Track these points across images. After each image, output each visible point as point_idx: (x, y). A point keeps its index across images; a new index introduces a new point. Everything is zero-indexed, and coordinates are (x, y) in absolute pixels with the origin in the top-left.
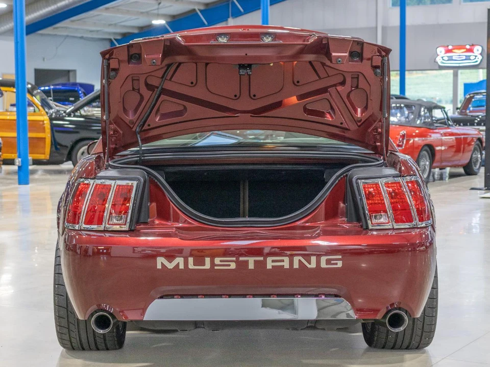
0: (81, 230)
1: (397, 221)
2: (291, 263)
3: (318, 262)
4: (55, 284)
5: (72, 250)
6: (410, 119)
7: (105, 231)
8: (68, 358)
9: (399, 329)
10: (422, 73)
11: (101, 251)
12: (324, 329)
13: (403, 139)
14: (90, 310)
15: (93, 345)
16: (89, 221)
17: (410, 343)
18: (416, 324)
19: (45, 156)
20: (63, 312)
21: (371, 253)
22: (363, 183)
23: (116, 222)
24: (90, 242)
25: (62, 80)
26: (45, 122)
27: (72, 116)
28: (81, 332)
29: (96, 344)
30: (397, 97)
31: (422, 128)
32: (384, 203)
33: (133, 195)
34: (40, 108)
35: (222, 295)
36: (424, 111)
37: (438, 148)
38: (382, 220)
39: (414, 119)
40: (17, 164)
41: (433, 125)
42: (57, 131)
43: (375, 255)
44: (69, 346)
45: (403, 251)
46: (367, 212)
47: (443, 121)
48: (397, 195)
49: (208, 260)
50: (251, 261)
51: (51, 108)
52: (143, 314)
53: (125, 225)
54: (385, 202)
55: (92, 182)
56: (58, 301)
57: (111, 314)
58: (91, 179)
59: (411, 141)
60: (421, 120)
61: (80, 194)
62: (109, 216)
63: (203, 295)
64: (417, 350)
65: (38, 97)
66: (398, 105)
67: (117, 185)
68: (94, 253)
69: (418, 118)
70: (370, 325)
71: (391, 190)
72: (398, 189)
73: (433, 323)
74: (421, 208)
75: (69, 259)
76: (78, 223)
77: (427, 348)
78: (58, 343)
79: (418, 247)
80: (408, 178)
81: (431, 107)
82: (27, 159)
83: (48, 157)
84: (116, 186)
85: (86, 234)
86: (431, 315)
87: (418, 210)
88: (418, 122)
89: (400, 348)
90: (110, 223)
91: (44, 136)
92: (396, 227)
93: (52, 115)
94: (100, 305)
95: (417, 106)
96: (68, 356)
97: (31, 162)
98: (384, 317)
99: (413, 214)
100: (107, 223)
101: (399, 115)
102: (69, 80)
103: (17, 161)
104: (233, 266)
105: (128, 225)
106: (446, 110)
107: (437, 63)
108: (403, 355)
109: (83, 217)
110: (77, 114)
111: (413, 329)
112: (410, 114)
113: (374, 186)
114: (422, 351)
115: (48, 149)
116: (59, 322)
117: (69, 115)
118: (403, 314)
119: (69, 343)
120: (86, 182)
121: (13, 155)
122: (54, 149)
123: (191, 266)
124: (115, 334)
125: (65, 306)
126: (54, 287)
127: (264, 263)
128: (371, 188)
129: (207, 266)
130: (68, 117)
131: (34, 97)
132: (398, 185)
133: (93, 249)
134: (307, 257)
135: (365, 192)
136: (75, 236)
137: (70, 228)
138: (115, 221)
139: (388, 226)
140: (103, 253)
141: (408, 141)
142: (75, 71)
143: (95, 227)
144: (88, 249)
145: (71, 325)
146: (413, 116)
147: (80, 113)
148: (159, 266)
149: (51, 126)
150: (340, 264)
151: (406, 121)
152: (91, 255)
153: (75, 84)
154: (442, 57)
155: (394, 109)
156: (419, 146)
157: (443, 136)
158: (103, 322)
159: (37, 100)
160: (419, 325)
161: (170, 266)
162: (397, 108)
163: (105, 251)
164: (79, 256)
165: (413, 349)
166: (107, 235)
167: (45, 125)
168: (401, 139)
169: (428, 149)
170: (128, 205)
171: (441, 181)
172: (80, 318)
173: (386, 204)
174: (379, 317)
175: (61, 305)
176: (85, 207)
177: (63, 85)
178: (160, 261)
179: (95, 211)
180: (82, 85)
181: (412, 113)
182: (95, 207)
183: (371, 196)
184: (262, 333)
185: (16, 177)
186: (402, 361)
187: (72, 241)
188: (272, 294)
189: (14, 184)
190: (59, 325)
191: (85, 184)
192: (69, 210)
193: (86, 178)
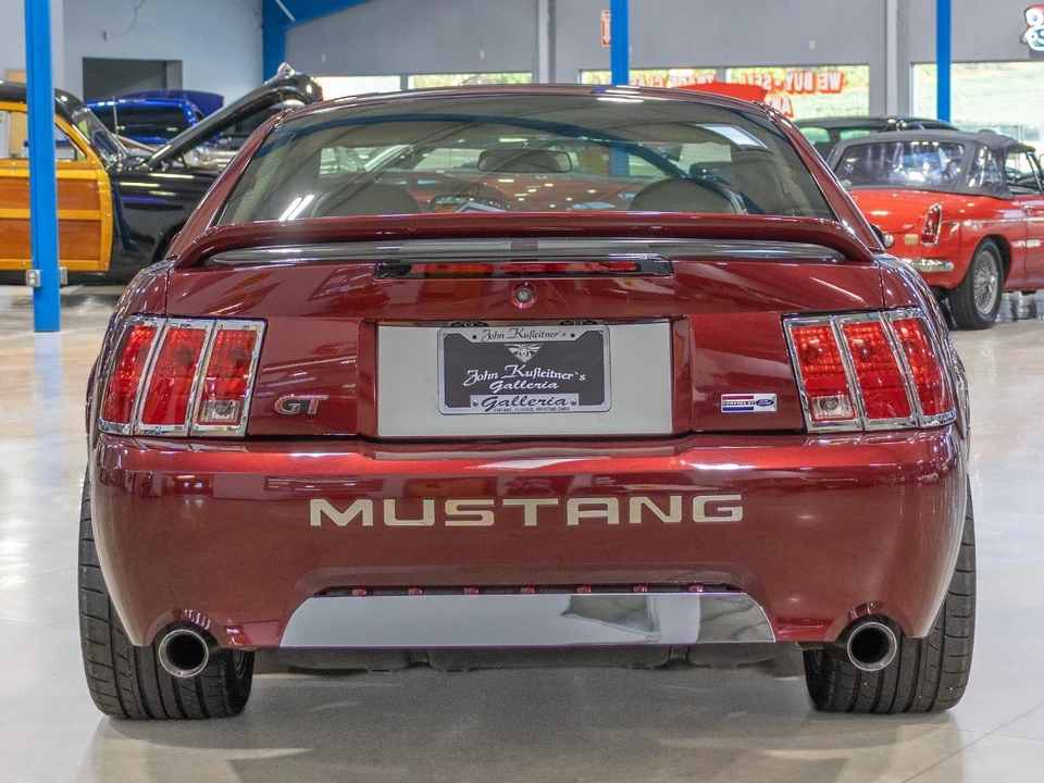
0: (134, 437)
1: (873, 412)
2: (624, 512)
3: (687, 509)
4: (81, 564)
5: (114, 484)
6: (952, 177)
7: (190, 439)
8: (115, 737)
9: (877, 664)
10: (999, 68)
11: (186, 484)
12: (708, 666)
13: (936, 223)
14: (154, 625)
15: (172, 707)
16: (156, 415)
17: (912, 698)
18: (923, 655)
19: (99, 265)
20: (101, 632)
21: (820, 487)
22: (794, 324)
23: (218, 417)
24: (155, 462)
25: (148, 86)
26: (100, 183)
27: (164, 170)
28: (144, 678)
29: (179, 702)
30: (929, 125)
31: (982, 198)
32: (843, 372)
33: (255, 354)
34: (89, 150)
35: (463, 587)
36: (986, 157)
37: (1019, 244)
38: (839, 411)
39: (961, 177)
40: (32, 282)
41: (1007, 190)
42: (128, 206)
43: (829, 492)
44: (118, 708)
45: (889, 484)
46: (802, 393)
47: (1030, 180)
48: (874, 355)
49: (429, 506)
50: (531, 508)
51: (113, 150)
52: (280, 632)
53: (238, 423)
54: (846, 369)
55: (159, 322)
56: (89, 603)
57: (206, 634)
58: (158, 316)
59: (955, 228)
60: (978, 179)
61: (134, 352)
62: (201, 405)
63: (418, 587)
64: (929, 715)
65: (84, 125)
66: (925, 143)
67: (219, 332)
68: (165, 490)
69: (971, 174)
70: (820, 655)
71: (859, 341)
72: (876, 339)
73: (965, 652)
74: (931, 384)
75: (106, 505)
76: (129, 421)
77: (953, 710)
78: (92, 702)
79: (922, 473)
80: (900, 313)
81: (1004, 149)
82: (57, 272)
83: (106, 266)
84: (216, 332)
85: (148, 446)
86: (959, 634)
87: (922, 386)
88: (972, 183)
89: (889, 711)
90: (202, 419)
91: (97, 218)
92: (869, 427)
93: (115, 166)
94: (180, 612)
95: (968, 146)
96: (116, 732)
97: (64, 279)
98: (843, 636)
99: (910, 399)
100: (195, 419)
101: (926, 166)
102: (165, 85)
103: (32, 275)
104: (488, 519)
105: (244, 424)
106: (1037, 154)
107: (1027, 43)
108: (896, 726)
109: (140, 405)
110: (175, 164)
111: (918, 666)
112: (953, 164)
113: (820, 331)
114: (940, 717)
115: (106, 248)
116: (91, 653)
117: (157, 167)
118: (887, 630)
119: (117, 703)
120: (147, 323)
121: (24, 262)
122: (121, 246)
123: (391, 519)
124: (223, 681)
125: (106, 617)
126: (80, 571)
127: (561, 511)
128: (812, 335)
129: (428, 519)
130: (154, 171)
131: (74, 126)
132: (876, 329)
133: (164, 481)
134: (662, 499)
135: (799, 346)
136: (120, 451)
137: (111, 431)
138: (215, 415)
139: (851, 424)
140: (192, 491)
141: (947, 227)
142: (178, 63)
143: (169, 428)
144: (151, 481)
145: (119, 660)
146: (959, 170)
147: (183, 162)
148: (315, 521)
149: (113, 192)
150: (737, 514)
151: (943, 180)
152: (160, 494)
153: (179, 94)
154: (1039, 31)
155: (916, 152)
156: (973, 239)
157: (1028, 216)
158: (185, 651)
159: (81, 133)
160: (931, 656)
161: (342, 519)
162: (923, 149)
163: (199, 485)
164: (130, 497)
165: (920, 712)
166: (196, 447)
167: (101, 191)
168: (930, 223)
169: (995, 247)
170: (245, 376)
171: (1031, 321)
172: (134, 642)
173: (847, 374)
174: (831, 636)
175: (93, 614)
176: (144, 381)
177: (150, 96)
178: (319, 508)
179: (169, 390)
180: (195, 97)
181: (958, 161)
182: (168, 381)
183: (813, 354)
184: (577, 676)
185: (31, 314)
186: (893, 740)
187: (113, 461)
188: (580, 586)
189: (26, 329)
190: (91, 662)
191: (145, 328)
192: (108, 389)
193: (148, 315)
